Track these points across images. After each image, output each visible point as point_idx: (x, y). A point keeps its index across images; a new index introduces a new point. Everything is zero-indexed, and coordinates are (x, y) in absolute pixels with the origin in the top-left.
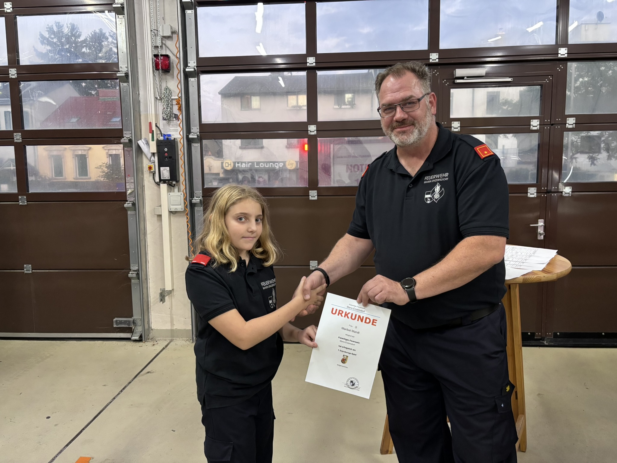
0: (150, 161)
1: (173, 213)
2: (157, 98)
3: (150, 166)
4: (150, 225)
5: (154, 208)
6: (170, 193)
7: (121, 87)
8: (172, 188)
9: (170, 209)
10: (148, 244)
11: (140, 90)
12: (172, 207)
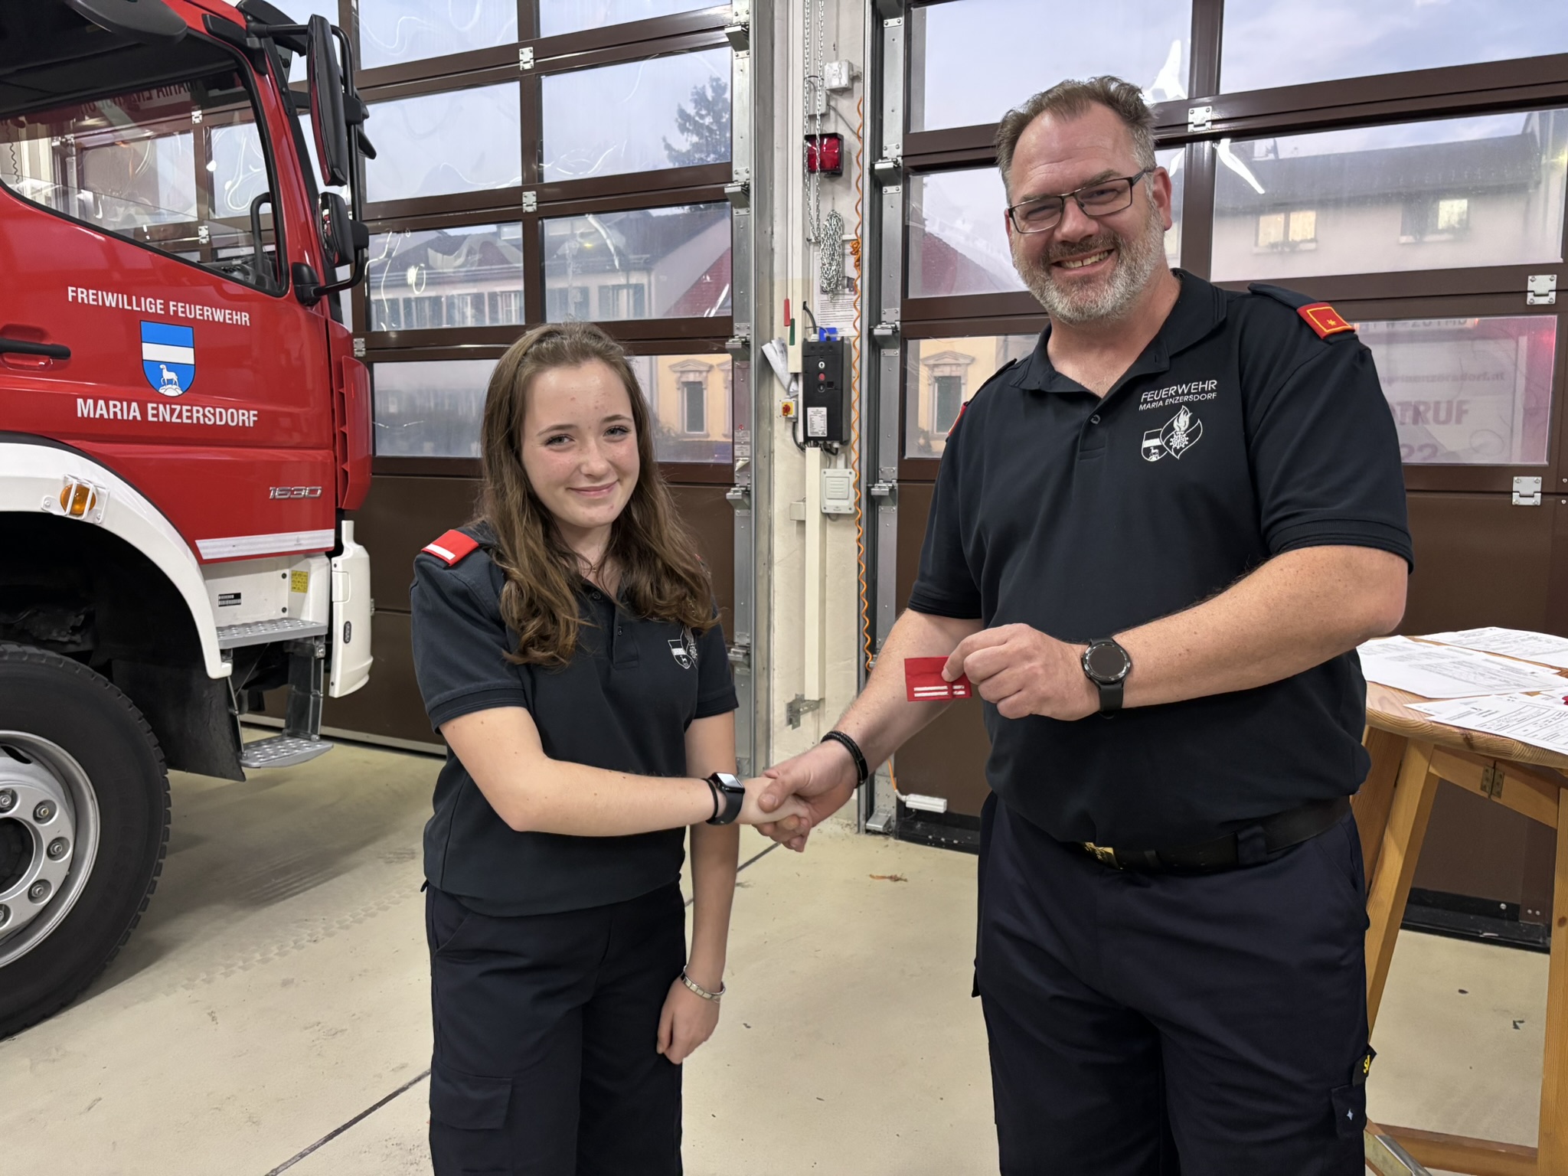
0: (788, 392)
1: (832, 517)
2: (809, 240)
3: (786, 405)
4: (781, 545)
5: (791, 504)
6: (827, 470)
7: (734, 218)
8: (833, 457)
9: (825, 508)
10: (776, 589)
11: (774, 223)
12: (829, 503)
